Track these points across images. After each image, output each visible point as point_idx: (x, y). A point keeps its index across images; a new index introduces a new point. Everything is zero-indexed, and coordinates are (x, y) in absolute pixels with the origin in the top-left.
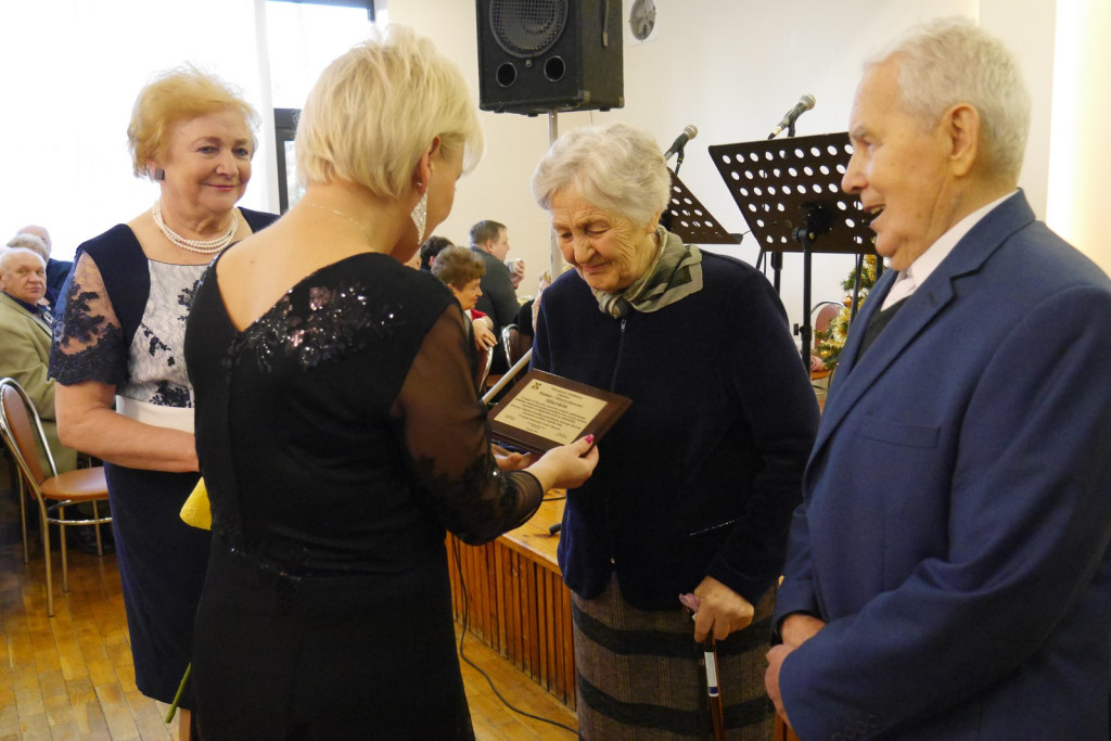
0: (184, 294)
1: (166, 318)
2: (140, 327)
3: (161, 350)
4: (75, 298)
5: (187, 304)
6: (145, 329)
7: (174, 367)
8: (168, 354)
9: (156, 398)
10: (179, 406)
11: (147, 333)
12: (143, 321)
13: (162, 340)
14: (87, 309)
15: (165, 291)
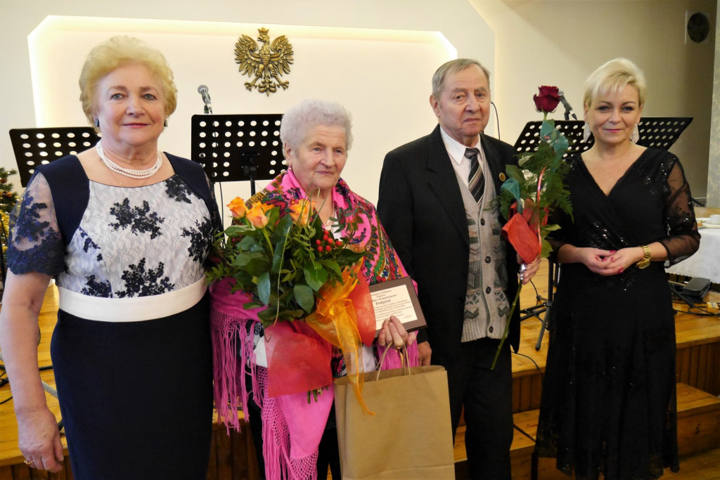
0: (116, 207)
1: (99, 223)
2: (78, 230)
3: (93, 248)
4: (29, 207)
5: (117, 215)
6: (82, 232)
7: (101, 262)
8: (98, 251)
9: (84, 289)
10: (103, 296)
11: (83, 235)
12: (81, 225)
13: (94, 241)
14: (38, 216)
15: (101, 204)
